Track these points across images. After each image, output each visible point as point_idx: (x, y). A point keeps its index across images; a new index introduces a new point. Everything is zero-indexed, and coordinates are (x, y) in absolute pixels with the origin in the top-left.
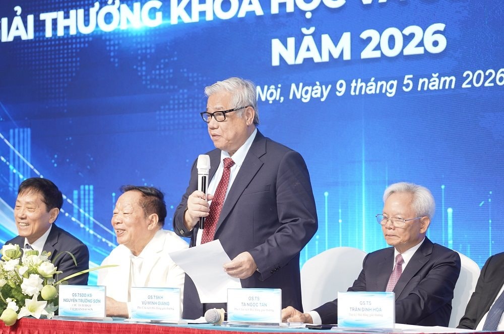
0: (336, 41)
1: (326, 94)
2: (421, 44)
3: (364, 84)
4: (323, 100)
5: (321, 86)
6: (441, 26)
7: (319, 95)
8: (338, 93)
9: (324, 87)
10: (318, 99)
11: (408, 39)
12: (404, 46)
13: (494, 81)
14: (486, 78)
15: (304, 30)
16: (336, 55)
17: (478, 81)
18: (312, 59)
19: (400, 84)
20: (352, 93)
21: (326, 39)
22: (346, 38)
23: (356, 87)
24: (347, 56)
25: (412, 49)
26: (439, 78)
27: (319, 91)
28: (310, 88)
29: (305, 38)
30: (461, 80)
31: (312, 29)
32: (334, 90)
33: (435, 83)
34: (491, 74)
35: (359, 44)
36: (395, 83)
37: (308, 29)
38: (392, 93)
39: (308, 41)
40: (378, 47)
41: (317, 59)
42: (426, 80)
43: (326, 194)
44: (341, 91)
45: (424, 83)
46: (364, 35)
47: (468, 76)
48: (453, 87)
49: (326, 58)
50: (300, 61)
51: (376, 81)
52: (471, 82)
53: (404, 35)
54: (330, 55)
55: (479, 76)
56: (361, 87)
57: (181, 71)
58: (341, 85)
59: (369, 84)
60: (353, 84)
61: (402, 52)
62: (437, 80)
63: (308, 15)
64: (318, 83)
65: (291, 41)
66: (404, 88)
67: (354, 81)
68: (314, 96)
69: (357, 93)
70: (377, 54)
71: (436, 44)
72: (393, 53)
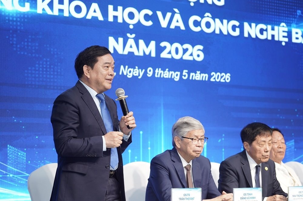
0: (147, 45)
1: (141, 74)
2: (191, 55)
3: (162, 72)
4: (140, 77)
5: (139, 69)
6: (201, 47)
7: (137, 75)
8: (148, 75)
9: (140, 70)
10: (137, 77)
11: (185, 51)
12: (183, 54)
13: (225, 79)
14: (222, 77)
15: (128, 35)
16: (147, 53)
17: (218, 78)
18: (133, 53)
19: (181, 75)
20: (156, 76)
21: (141, 42)
22: (153, 44)
23: (158, 73)
24: (153, 55)
25: (187, 57)
26: (200, 74)
27: (137, 72)
28: (132, 70)
29: (129, 40)
30: (210, 77)
31: (134, 36)
32: (146, 73)
33: (198, 76)
34: (223, 76)
35: (160, 50)
36: (179, 73)
37: (131, 34)
38: (177, 79)
39: (131, 42)
40: (170, 53)
41: (136, 53)
42: (194, 74)
43: (141, 132)
44: (150, 74)
45: (193, 76)
46: (163, 44)
47: (213, 75)
48: (207, 79)
49: (141, 54)
50: (126, 53)
51: (169, 71)
52: (215, 79)
53: (183, 49)
54: (144, 52)
55: (218, 76)
56: (161, 74)
57: (45, 46)
58: (150, 71)
59: (165, 72)
60: (157, 71)
61: (182, 57)
62: (199, 75)
63: (131, 27)
64: (137, 67)
65: (121, 40)
66: (183, 77)
67: (157, 69)
68: (135, 75)
69: (159, 76)
70: (169, 56)
71: (198, 56)
72: (177, 57)
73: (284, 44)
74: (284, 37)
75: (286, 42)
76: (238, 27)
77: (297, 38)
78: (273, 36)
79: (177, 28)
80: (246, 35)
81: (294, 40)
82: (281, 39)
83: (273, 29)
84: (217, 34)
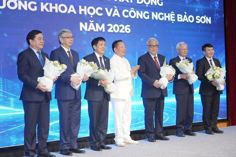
0: (100, 26)
2: (124, 30)
6: (129, 26)
11: (121, 28)
12: (120, 30)
15: (90, 21)
16: (100, 30)
18: (93, 30)
21: (97, 24)
22: (103, 25)
24: (104, 31)
25: (121, 31)
29: (91, 23)
31: (93, 21)
35: (107, 28)
37: (92, 21)
39: (92, 24)
40: (112, 29)
41: (95, 30)
46: (109, 25)
49: (97, 31)
50: (89, 30)
53: (119, 27)
54: (99, 29)
63: (92, 17)
65: (86, 24)
70: (112, 31)
71: (128, 30)
72: (117, 31)
73: (173, 22)
74: (173, 19)
75: (174, 21)
76: (148, 15)
77: (180, 19)
78: (167, 18)
79: (116, 16)
80: (153, 18)
81: (178, 20)
82: (172, 20)
83: (167, 15)
84: (138, 19)
